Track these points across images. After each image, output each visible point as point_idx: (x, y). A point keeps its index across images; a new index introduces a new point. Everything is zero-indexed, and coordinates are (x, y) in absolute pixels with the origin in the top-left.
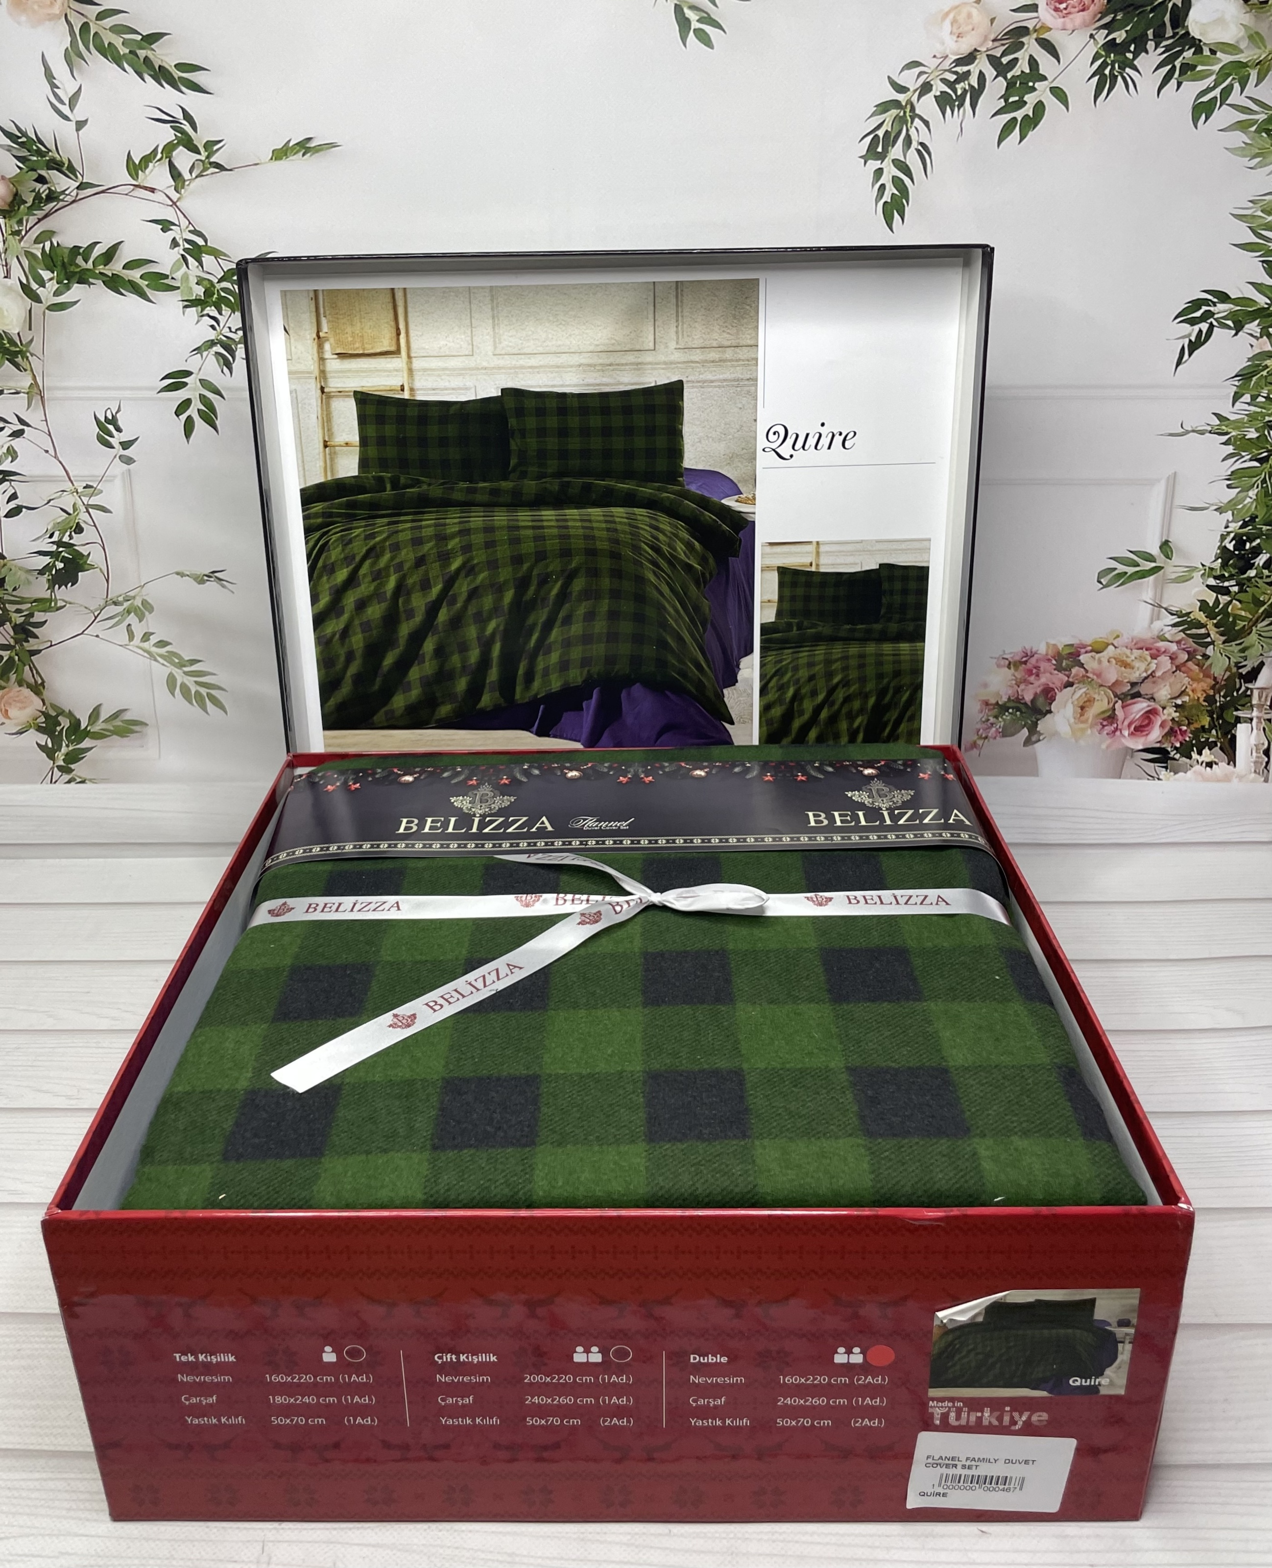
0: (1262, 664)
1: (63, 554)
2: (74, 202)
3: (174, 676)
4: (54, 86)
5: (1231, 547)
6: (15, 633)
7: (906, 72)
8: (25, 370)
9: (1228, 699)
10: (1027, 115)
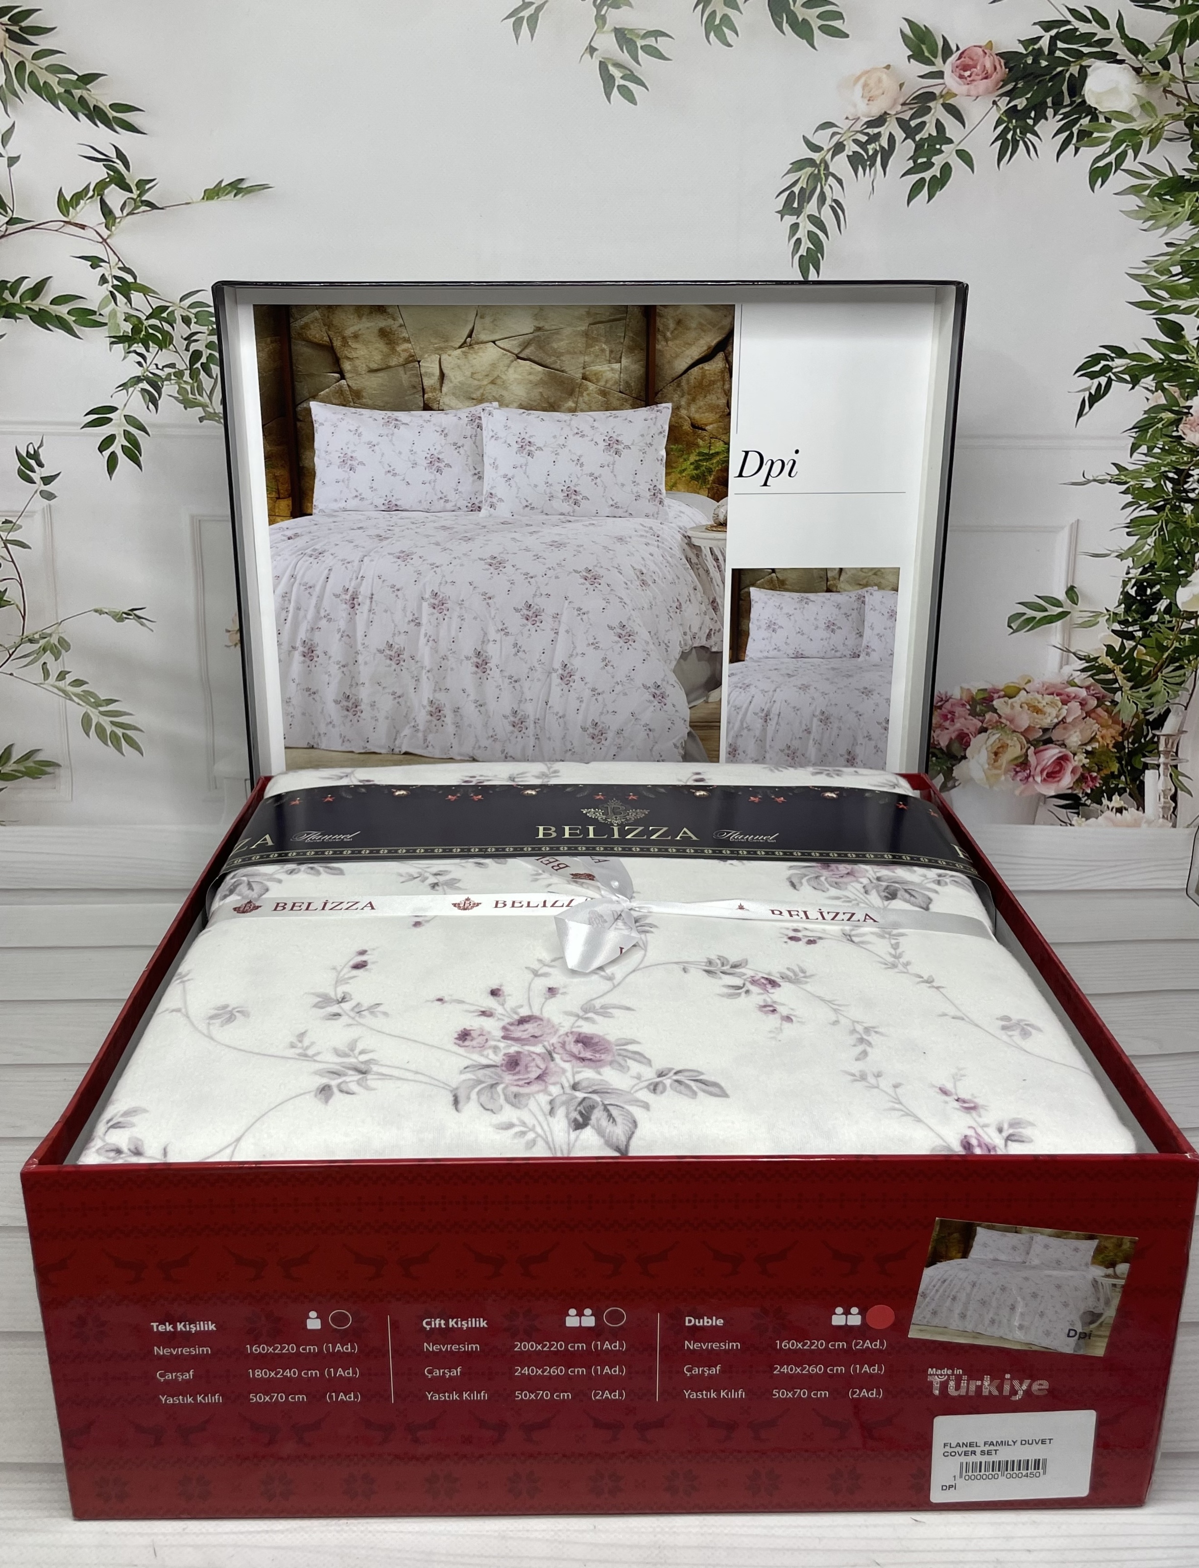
0: (1168, 711)
2: (3, 236)
3: (89, 715)
5: (1132, 592)
7: (820, 132)
9: (1136, 745)
10: (934, 176)
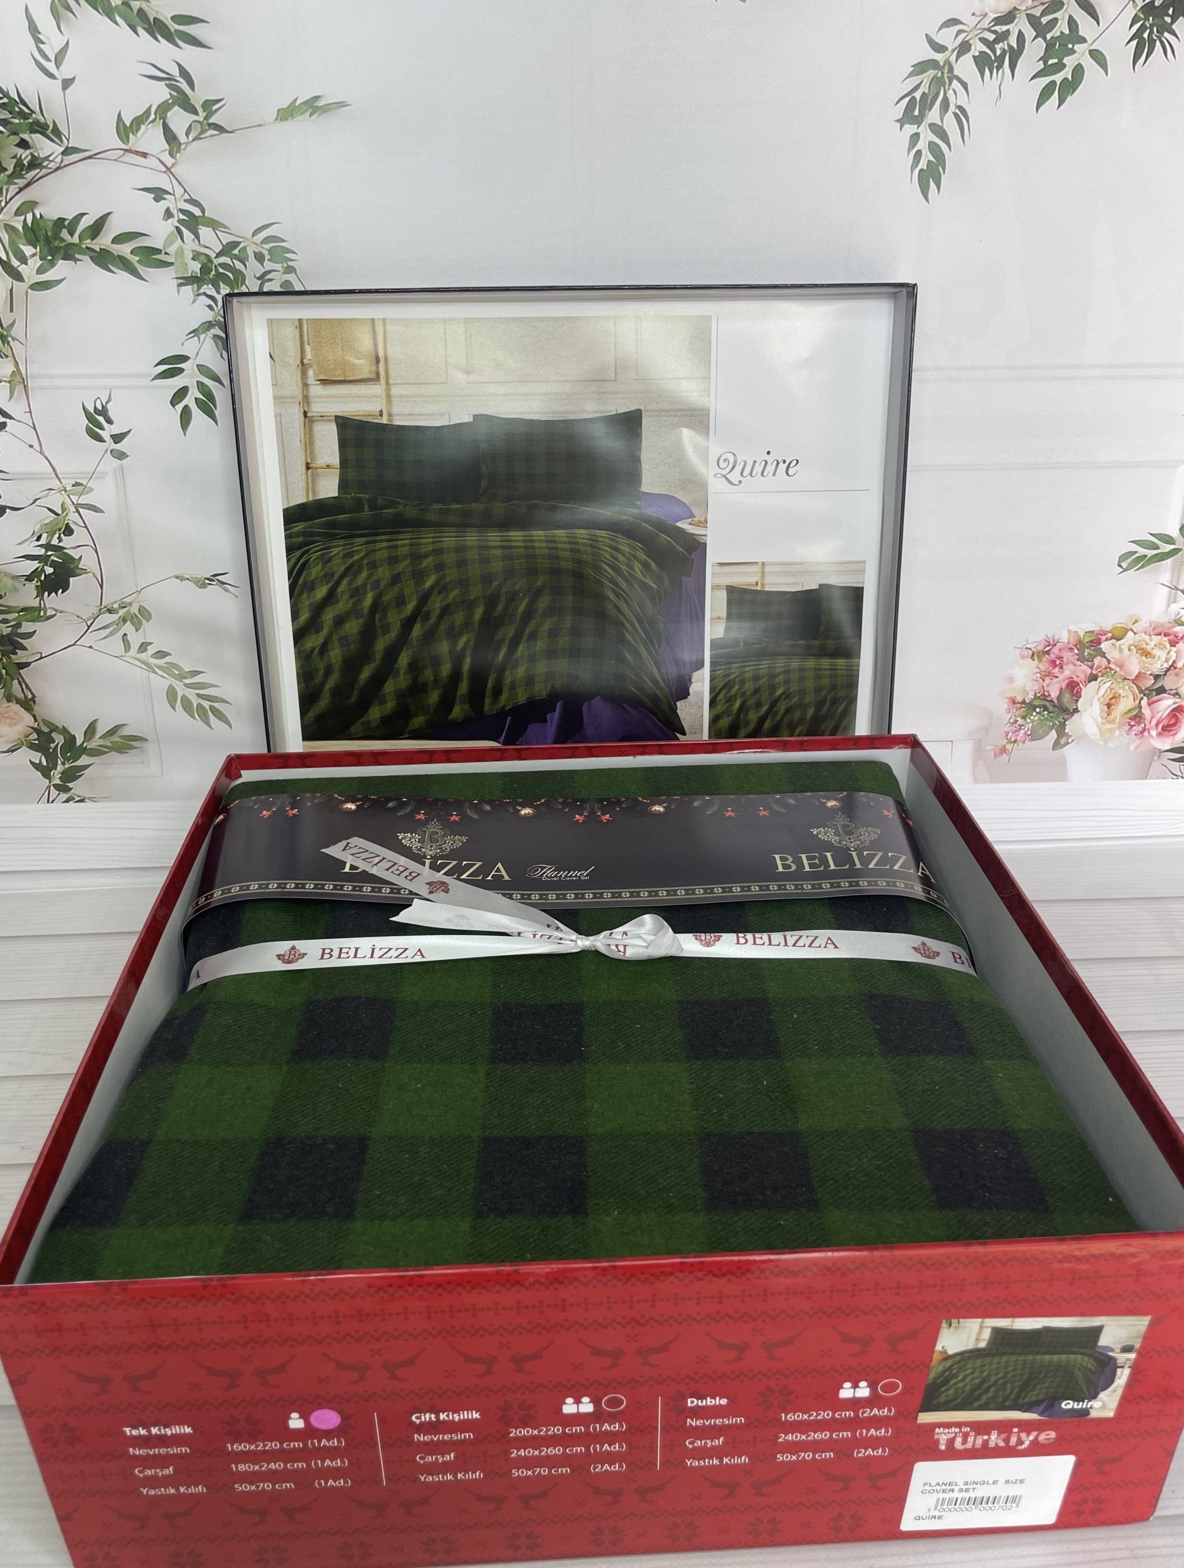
1: (52, 558)
2: (58, 168)
3: (174, 688)
4: (38, 41)
7: (944, 30)
10: (1066, 79)
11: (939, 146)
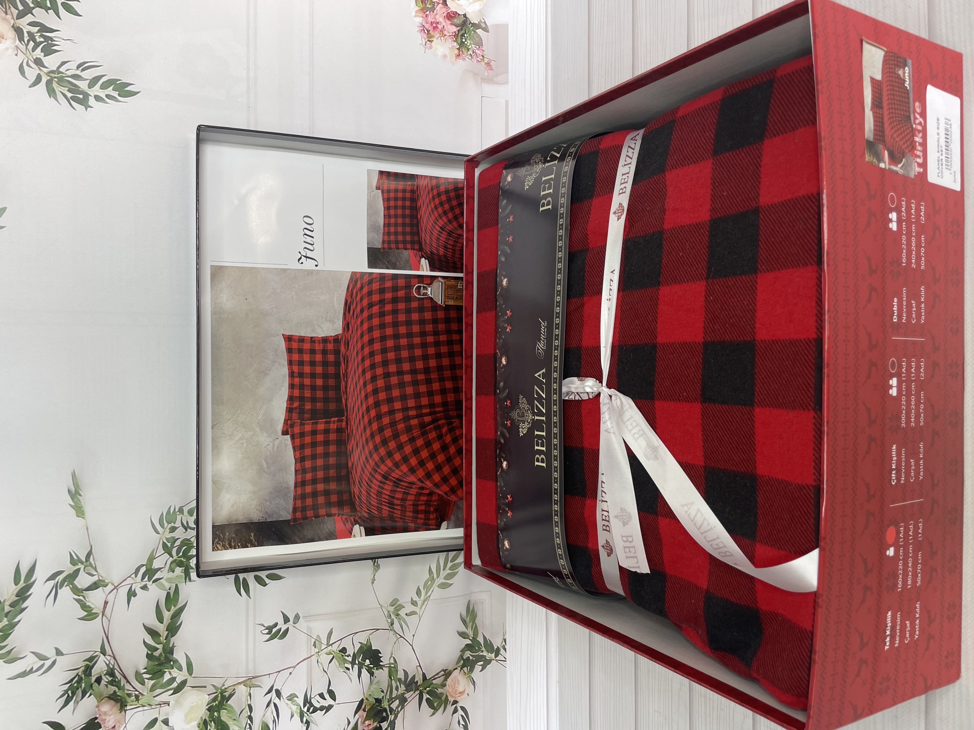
2: (114, 658)
3: (440, 584)
4: (31, 671)
6: (412, 690)
7: (26, 74)
8: (234, 690)
11: (103, 83)
